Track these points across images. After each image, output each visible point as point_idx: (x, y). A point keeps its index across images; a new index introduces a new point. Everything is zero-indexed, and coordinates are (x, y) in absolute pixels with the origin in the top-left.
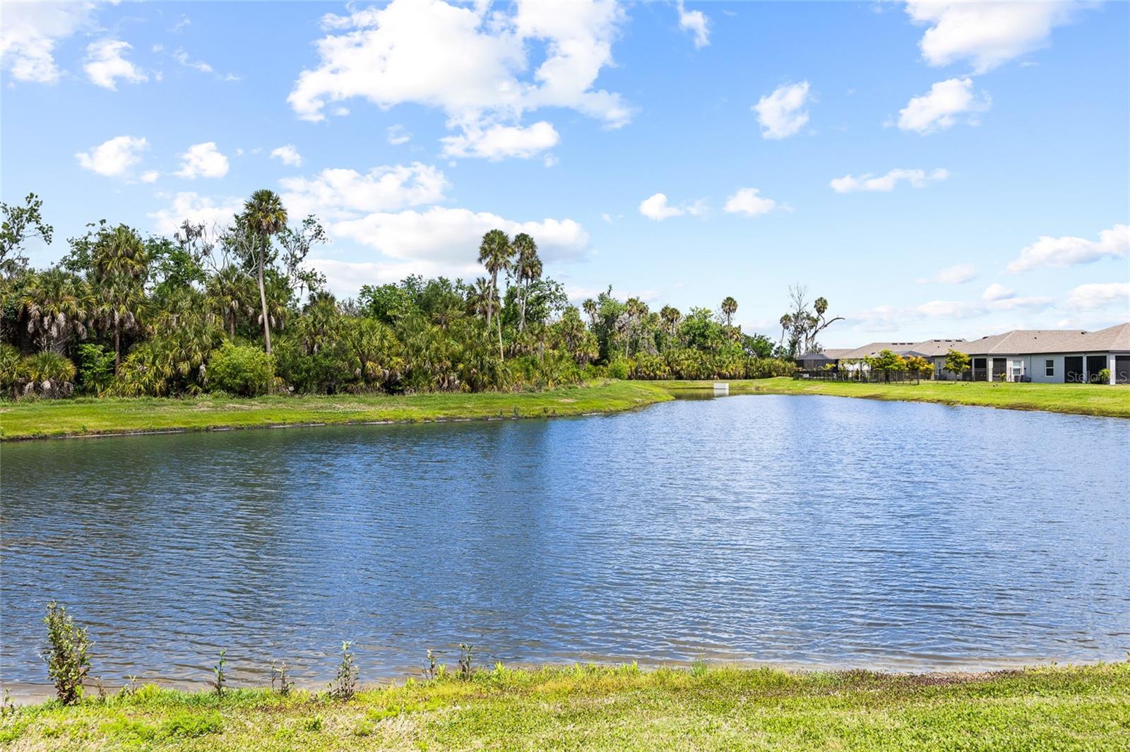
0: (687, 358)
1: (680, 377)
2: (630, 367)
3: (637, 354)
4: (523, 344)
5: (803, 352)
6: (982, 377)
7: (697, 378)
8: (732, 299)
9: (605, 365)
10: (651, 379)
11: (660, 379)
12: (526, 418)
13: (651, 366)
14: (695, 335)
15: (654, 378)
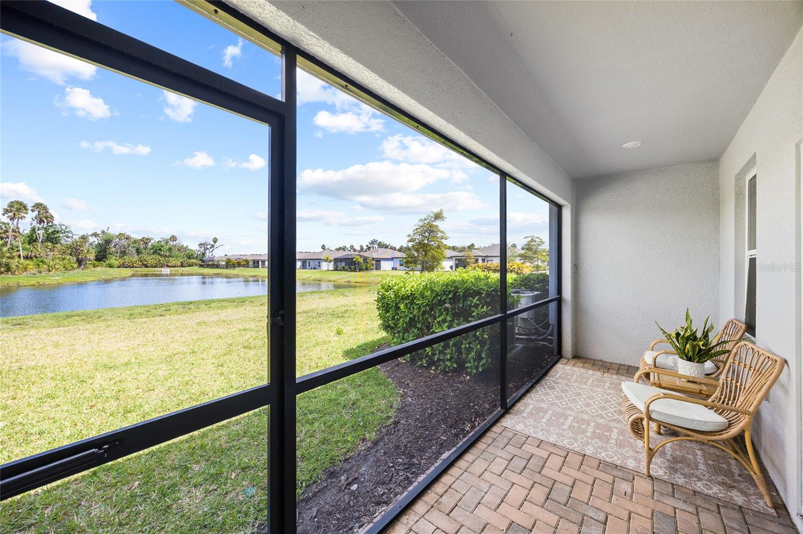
0: (151, 259)
1: (147, 267)
2: (120, 262)
3: (125, 257)
4: (38, 253)
5: (207, 257)
6: (258, 267)
7: (156, 267)
8: (174, 236)
9: (105, 261)
10: (131, 267)
11: (136, 267)
12: (25, 286)
13: (131, 262)
14: (156, 249)
15: (133, 267)
